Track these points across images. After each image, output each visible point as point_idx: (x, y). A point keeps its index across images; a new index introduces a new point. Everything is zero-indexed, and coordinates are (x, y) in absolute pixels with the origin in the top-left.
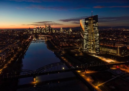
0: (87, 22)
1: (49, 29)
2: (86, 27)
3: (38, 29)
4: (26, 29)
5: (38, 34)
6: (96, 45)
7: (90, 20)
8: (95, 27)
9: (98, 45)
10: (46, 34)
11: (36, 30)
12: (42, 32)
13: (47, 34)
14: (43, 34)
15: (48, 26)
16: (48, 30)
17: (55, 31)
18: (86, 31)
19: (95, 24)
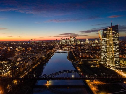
0: (105, 32)
1: (74, 40)
2: (104, 38)
3: (64, 41)
4: (54, 40)
5: (63, 45)
6: (115, 57)
7: (110, 30)
8: (115, 38)
9: (118, 57)
10: (70, 45)
11: (62, 42)
12: (68, 43)
13: (72, 45)
14: (68, 45)
15: (73, 37)
16: (73, 42)
17: (81, 43)
18: (104, 42)
19: (114, 35)
